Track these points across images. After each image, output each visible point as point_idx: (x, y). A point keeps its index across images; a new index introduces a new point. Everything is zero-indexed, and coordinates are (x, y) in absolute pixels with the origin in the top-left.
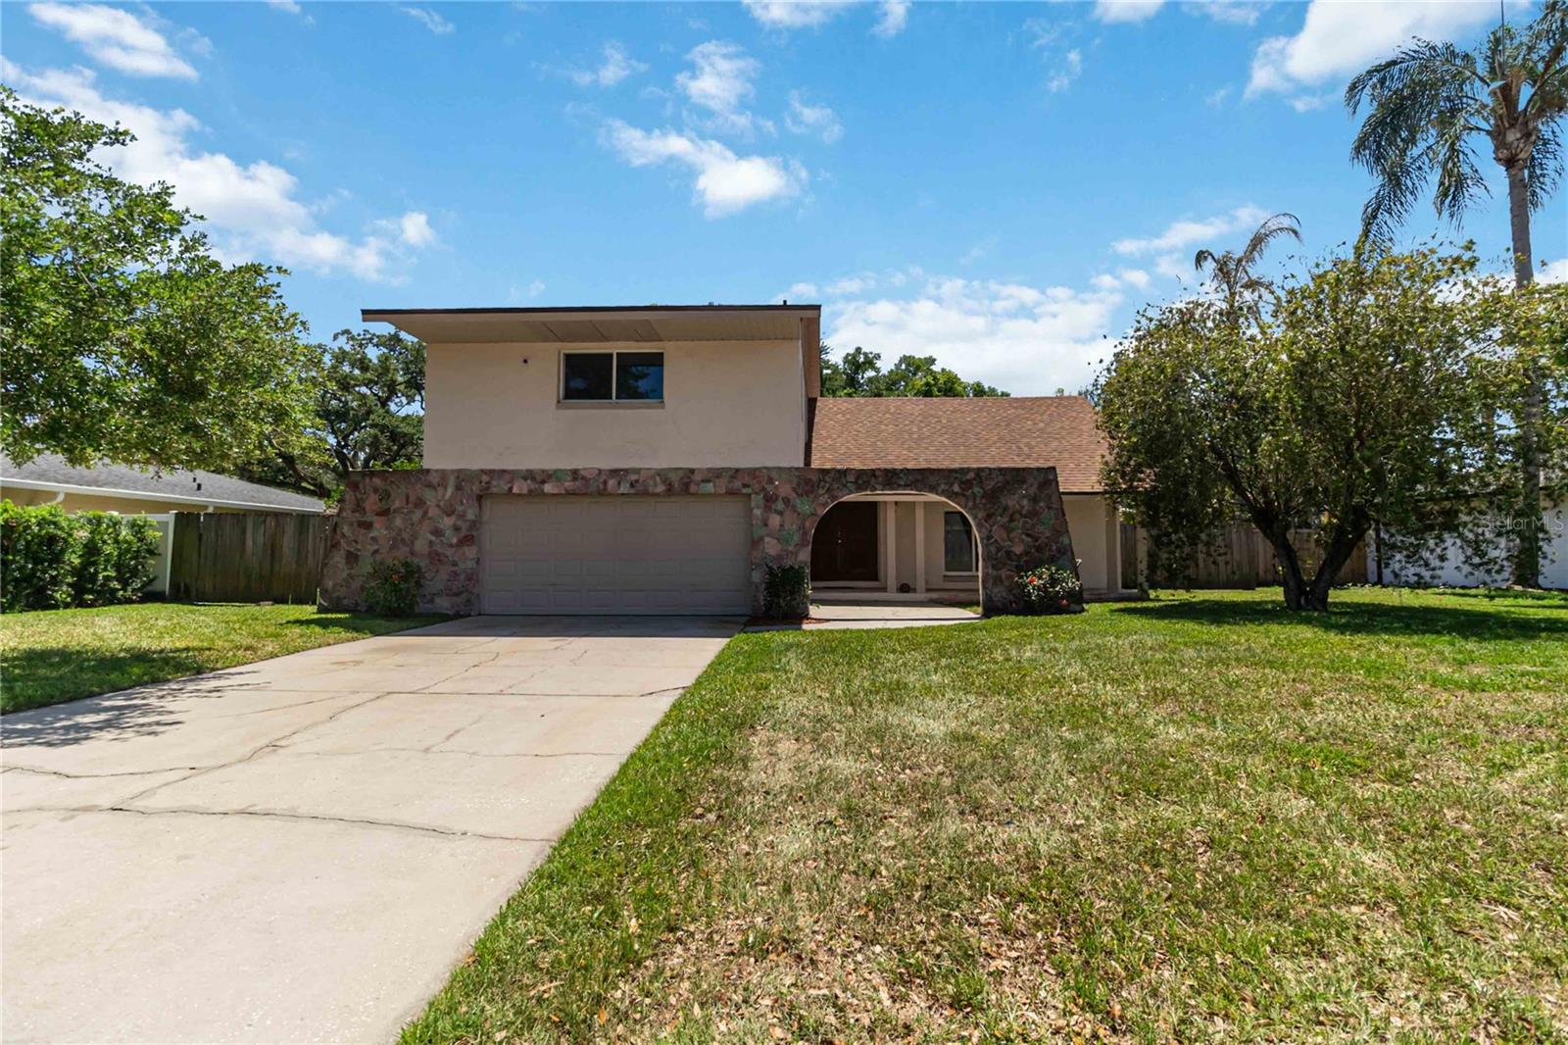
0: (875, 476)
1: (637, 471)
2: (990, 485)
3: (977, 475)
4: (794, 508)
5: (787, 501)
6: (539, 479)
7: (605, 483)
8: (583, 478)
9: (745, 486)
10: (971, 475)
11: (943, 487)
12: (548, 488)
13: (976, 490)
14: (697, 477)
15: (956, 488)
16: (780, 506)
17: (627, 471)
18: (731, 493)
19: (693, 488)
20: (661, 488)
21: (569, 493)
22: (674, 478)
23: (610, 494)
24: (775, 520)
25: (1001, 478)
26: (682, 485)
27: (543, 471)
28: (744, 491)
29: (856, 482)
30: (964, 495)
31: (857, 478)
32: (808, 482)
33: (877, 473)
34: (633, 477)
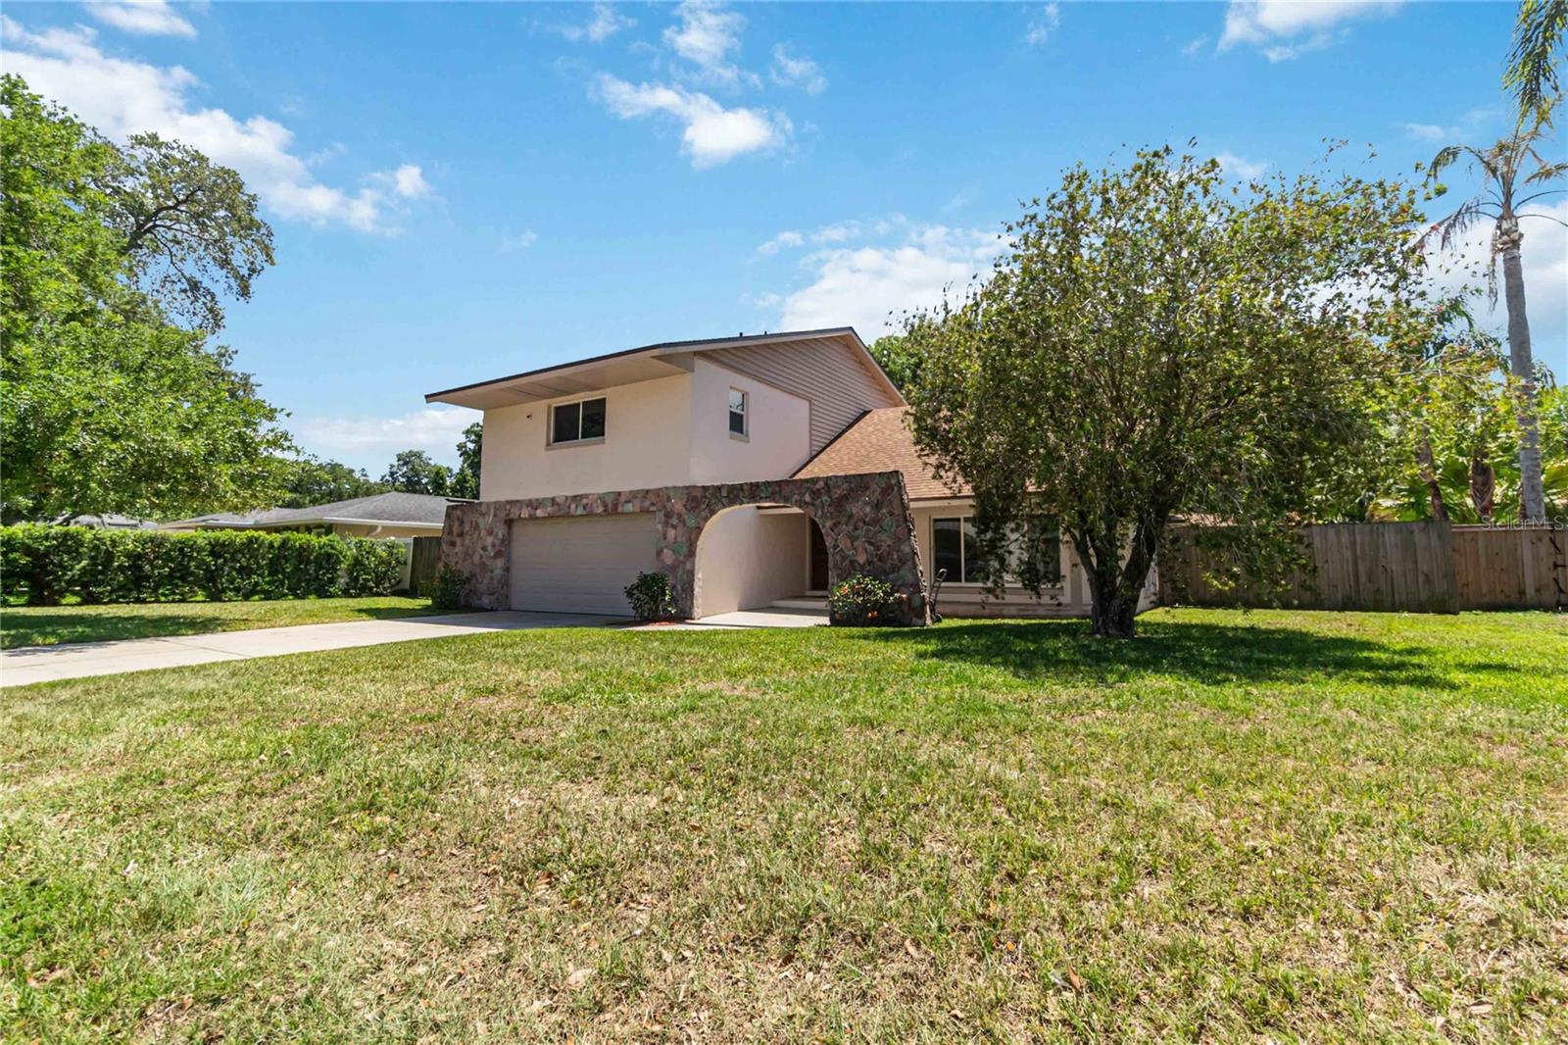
0: (742, 490)
1: (586, 496)
2: (837, 493)
3: (826, 484)
4: (684, 522)
5: (679, 516)
6: (535, 504)
7: (569, 507)
8: (558, 504)
9: (653, 504)
10: (821, 484)
11: (796, 497)
12: (539, 513)
13: (825, 498)
14: (623, 499)
15: (807, 498)
16: (674, 521)
17: (581, 497)
18: (644, 511)
19: (620, 510)
20: (600, 510)
21: (550, 517)
22: (609, 500)
23: (573, 516)
24: (671, 533)
25: (846, 486)
26: (612, 506)
27: (537, 500)
28: (652, 509)
29: (728, 497)
30: (813, 504)
31: (729, 493)
32: (694, 499)
33: (745, 487)
34: (585, 501)
